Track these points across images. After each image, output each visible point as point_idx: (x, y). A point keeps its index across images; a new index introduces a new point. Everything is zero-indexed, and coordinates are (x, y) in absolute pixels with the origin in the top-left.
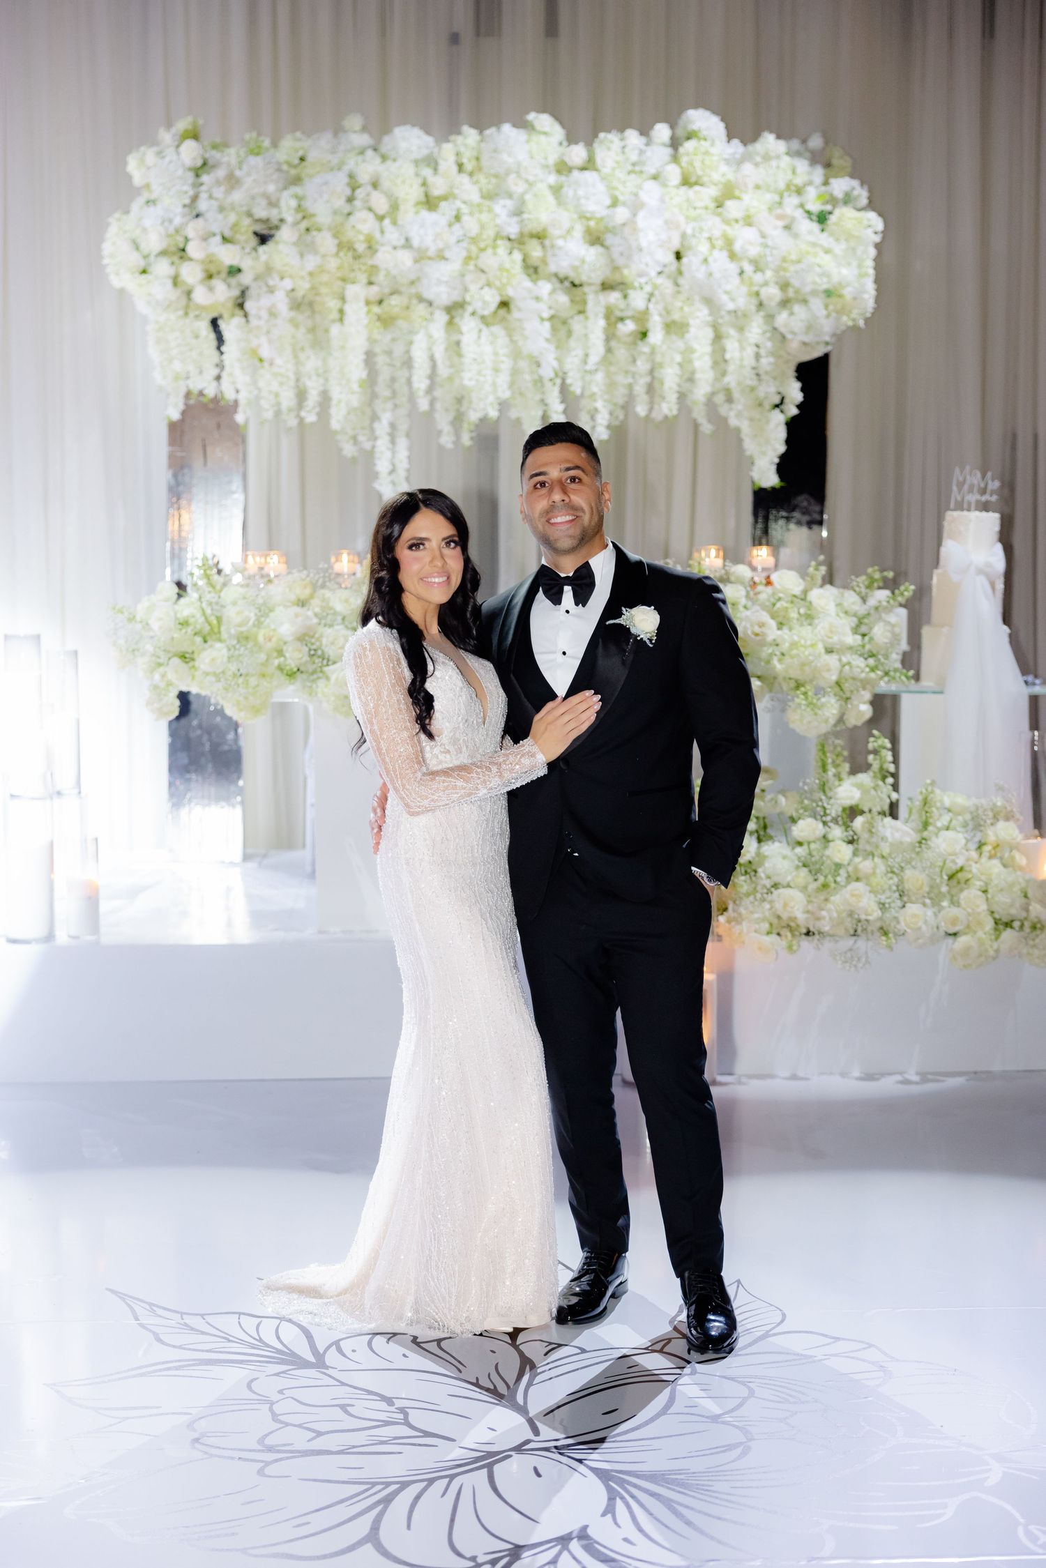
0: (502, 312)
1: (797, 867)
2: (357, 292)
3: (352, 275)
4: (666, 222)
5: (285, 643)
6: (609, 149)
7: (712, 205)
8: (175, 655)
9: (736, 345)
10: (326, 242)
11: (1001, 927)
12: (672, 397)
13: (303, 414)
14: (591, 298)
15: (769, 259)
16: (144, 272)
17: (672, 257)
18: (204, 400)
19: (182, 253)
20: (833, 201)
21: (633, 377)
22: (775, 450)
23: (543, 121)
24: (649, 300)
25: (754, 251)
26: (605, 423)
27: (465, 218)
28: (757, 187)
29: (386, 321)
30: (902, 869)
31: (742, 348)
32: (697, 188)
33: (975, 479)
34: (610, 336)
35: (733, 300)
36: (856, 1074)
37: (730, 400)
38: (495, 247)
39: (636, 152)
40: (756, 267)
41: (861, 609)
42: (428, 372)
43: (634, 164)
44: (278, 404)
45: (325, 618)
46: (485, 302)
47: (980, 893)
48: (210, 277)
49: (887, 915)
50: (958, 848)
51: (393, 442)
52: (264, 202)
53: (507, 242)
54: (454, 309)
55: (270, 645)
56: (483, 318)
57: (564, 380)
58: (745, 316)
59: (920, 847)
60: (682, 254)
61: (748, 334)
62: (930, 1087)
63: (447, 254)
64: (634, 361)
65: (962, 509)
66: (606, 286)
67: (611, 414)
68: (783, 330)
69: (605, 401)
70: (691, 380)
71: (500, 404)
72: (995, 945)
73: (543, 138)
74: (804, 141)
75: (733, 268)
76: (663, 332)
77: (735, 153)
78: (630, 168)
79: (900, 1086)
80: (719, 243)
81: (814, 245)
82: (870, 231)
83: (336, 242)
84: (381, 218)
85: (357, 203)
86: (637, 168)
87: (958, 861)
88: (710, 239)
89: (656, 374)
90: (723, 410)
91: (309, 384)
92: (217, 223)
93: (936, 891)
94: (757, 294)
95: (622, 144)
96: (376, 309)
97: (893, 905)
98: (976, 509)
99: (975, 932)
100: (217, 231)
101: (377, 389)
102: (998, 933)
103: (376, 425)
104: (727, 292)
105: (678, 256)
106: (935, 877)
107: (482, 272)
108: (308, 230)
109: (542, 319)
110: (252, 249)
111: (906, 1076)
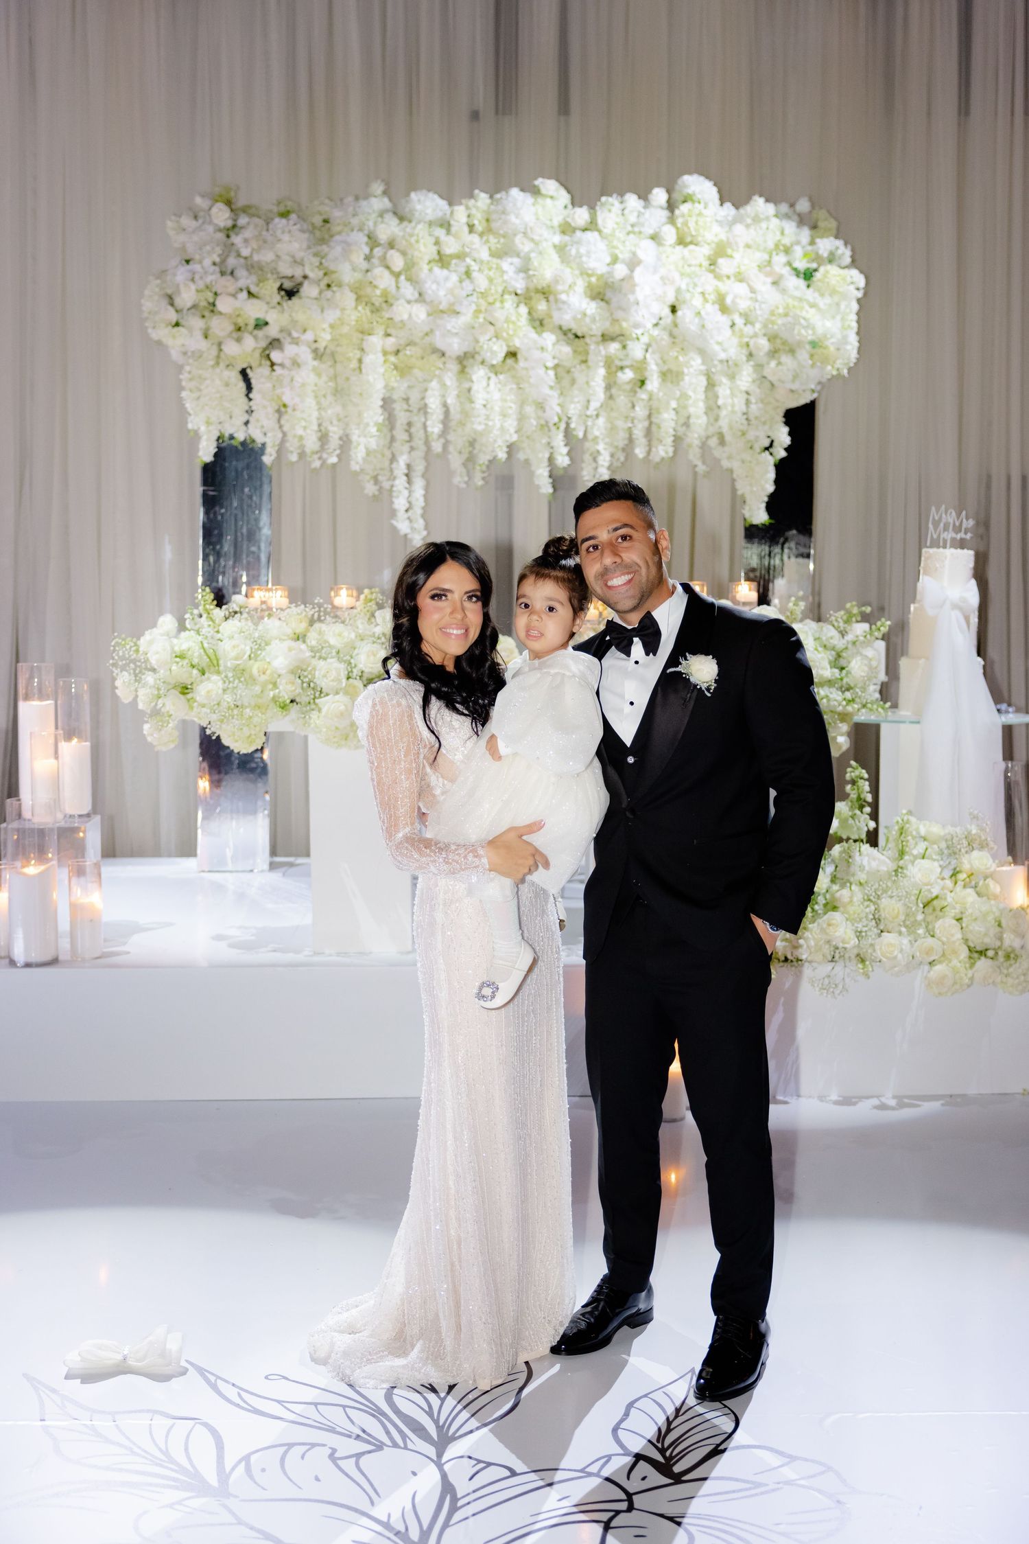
0: (510, 361)
3: (370, 327)
4: (662, 278)
5: (279, 675)
6: (610, 211)
7: (706, 263)
8: (174, 688)
9: (728, 392)
10: (346, 297)
11: (976, 955)
12: (669, 440)
13: (325, 456)
14: (592, 349)
15: (759, 312)
16: (177, 324)
17: (667, 311)
18: (234, 442)
19: (212, 308)
20: (818, 258)
21: (633, 423)
22: (763, 489)
23: (549, 186)
24: (647, 351)
25: (743, 305)
26: (607, 464)
27: (475, 274)
28: (748, 246)
29: (403, 370)
30: (879, 897)
31: (733, 395)
32: (692, 247)
33: (951, 517)
34: (610, 384)
35: (724, 350)
36: (834, 1097)
37: (722, 442)
38: (502, 302)
39: (635, 214)
40: (746, 320)
41: (840, 643)
42: (441, 417)
43: (632, 226)
44: (302, 447)
45: (319, 652)
46: (493, 353)
47: (955, 922)
48: (239, 330)
49: (863, 942)
50: (933, 878)
51: (409, 482)
52: (288, 259)
53: (513, 296)
54: (465, 361)
55: (263, 678)
56: (493, 366)
57: (568, 424)
58: (736, 365)
59: (897, 875)
60: (677, 308)
61: (739, 382)
62: (907, 1113)
63: (457, 308)
64: (633, 406)
65: (938, 547)
66: (606, 338)
67: (612, 455)
68: (770, 378)
69: (606, 444)
70: (687, 424)
71: (508, 447)
72: (970, 973)
73: (549, 201)
74: (792, 205)
75: (724, 320)
76: (660, 380)
77: (728, 215)
78: (629, 228)
79: (875, 1111)
80: (712, 297)
81: (801, 300)
82: (852, 288)
83: (355, 296)
84: (397, 275)
85: (375, 261)
86: (636, 229)
87: (933, 890)
88: (703, 293)
89: (654, 420)
90: (718, 452)
91: (331, 428)
92: (245, 280)
93: (912, 919)
94: (748, 345)
95: (622, 206)
96: (392, 359)
97: (869, 933)
98: (951, 547)
99: (950, 961)
100: (244, 287)
101: (394, 433)
102: (972, 961)
103: (394, 466)
104: (719, 343)
105: (674, 310)
106: (911, 905)
107: (491, 323)
108: (329, 286)
109: (547, 368)
110: (279, 303)
111: (883, 1100)
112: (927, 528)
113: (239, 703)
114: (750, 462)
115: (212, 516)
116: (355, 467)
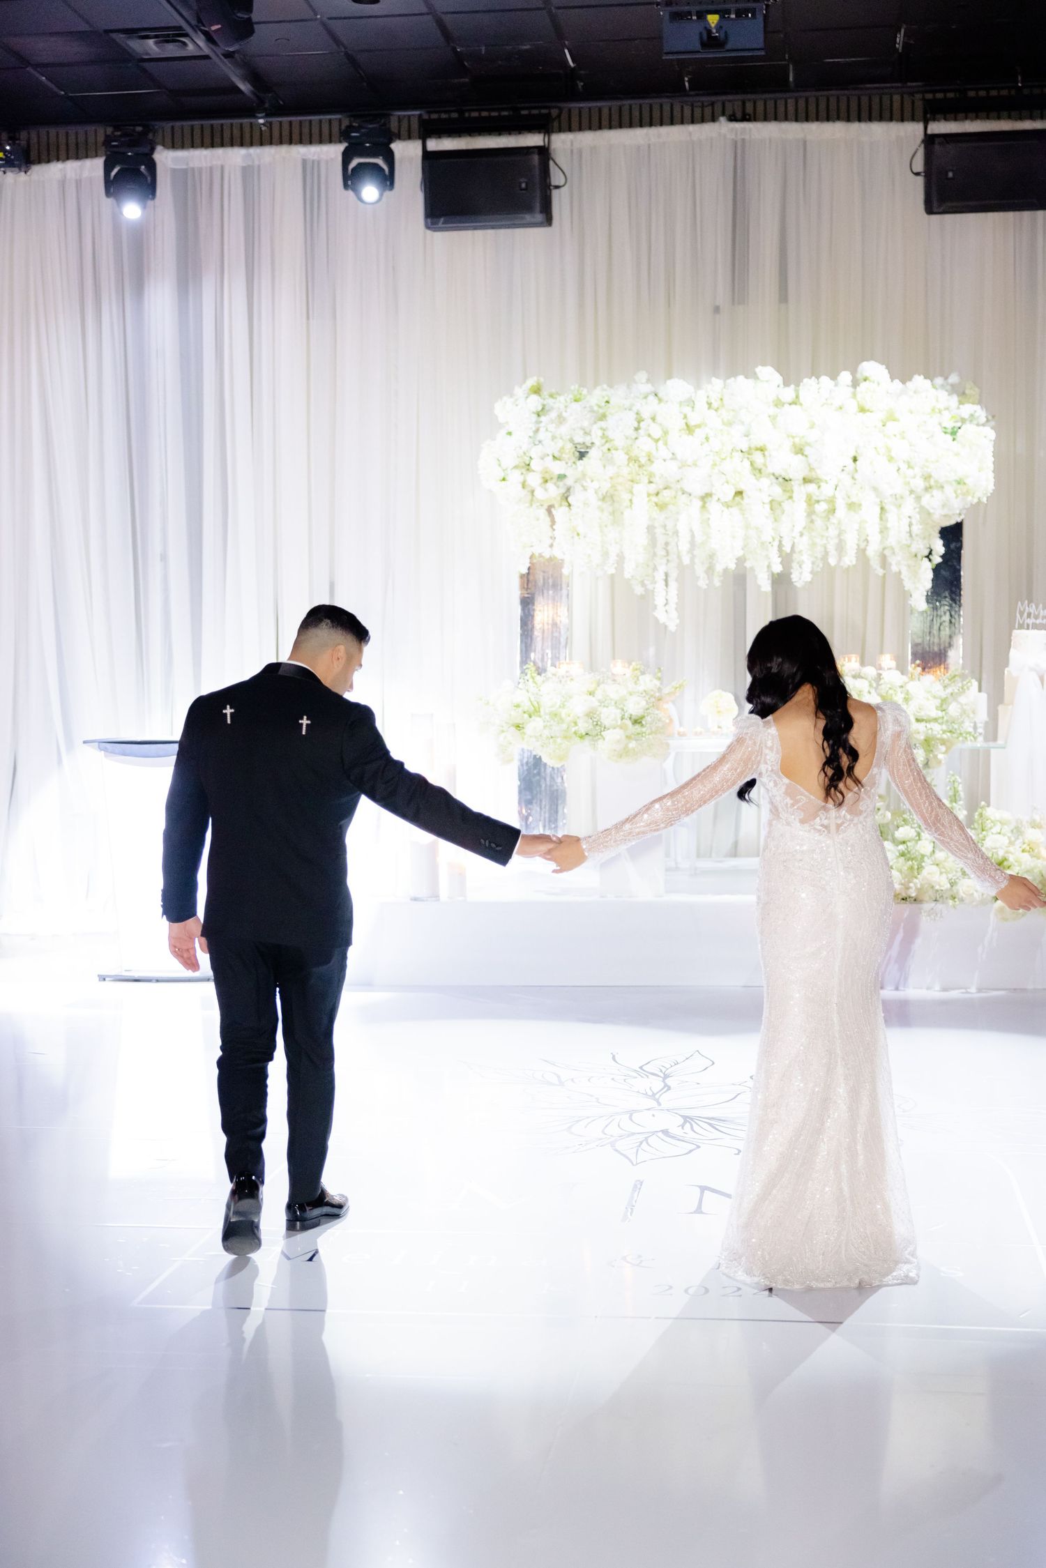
0: (738, 499)
1: (898, 857)
2: (641, 489)
3: (638, 478)
4: (845, 438)
5: (578, 718)
6: (809, 390)
7: (879, 426)
8: (513, 725)
9: (895, 517)
10: (620, 457)
12: (853, 553)
13: (606, 567)
14: (796, 488)
15: (917, 460)
16: (504, 479)
17: (850, 461)
18: (542, 559)
19: (528, 467)
20: (963, 421)
21: (827, 540)
22: (925, 586)
23: (767, 372)
24: (836, 489)
25: (906, 455)
26: (809, 570)
27: (712, 439)
28: (910, 411)
29: (662, 507)
31: (900, 519)
32: (868, 413)
33: (1032, 609)
34: (811, 513)
35: (892, 488)
37: (893, 553)
38: (731, 458)
39: (828, 391)
40: (908, 466)
41: (943, 694)
42: (689, 539)
43: (826, 400)
44: (591, 562)
45: (604, 702)
46: (725, 493)
48: (546, 481)
49: (953, 886)
51: (667, 585)
52: (581, 432)
53: (739, 454)
54: (705, 498)
55: (569, 719)
56: (724, 503)
57: (780, 541)
58: (902, 498)
60: (857, 458)
61: (904, 510)
63: (700, 463)
64: (827, 528)
65: (1022, 630)
66: (806, 481)
67: (813, 563)
68: (927, 507)
69: (808, 555)
70: (866, 541)
71: (737, 559)
73: (766, 382)
74: (946, 378)
75: (891, 466)
76: (846, 510)
77: (895, 389)
78: (823, 402)
80: (882, 451)
81: (947, 450)
82: (988, 440)
83: (627, 457)
84: (657, 441)
85: (641, 432)
86: (828, 402)
88: (876, 449)
89: (842, 537)
90: (890, 560)
91: (610, 548)
92: (552, 448)
94: (909, 483)
95: (818, 386)
96: (654, 499)
97: (957, 880)
98: (1032, 629)
100: (550, 453)
101: (656, 549)
103: (655, 573)
104: (888, 483)
105: (855, 460)
107: (723, 474)
108: (609, 450)
109: (763, 503)
110: (574, 463)
111: (969, 990)
112: (1016, 616)
113: (553, 735)
114: (914, 566)
115: (526, 611)
116: (627, 575)
